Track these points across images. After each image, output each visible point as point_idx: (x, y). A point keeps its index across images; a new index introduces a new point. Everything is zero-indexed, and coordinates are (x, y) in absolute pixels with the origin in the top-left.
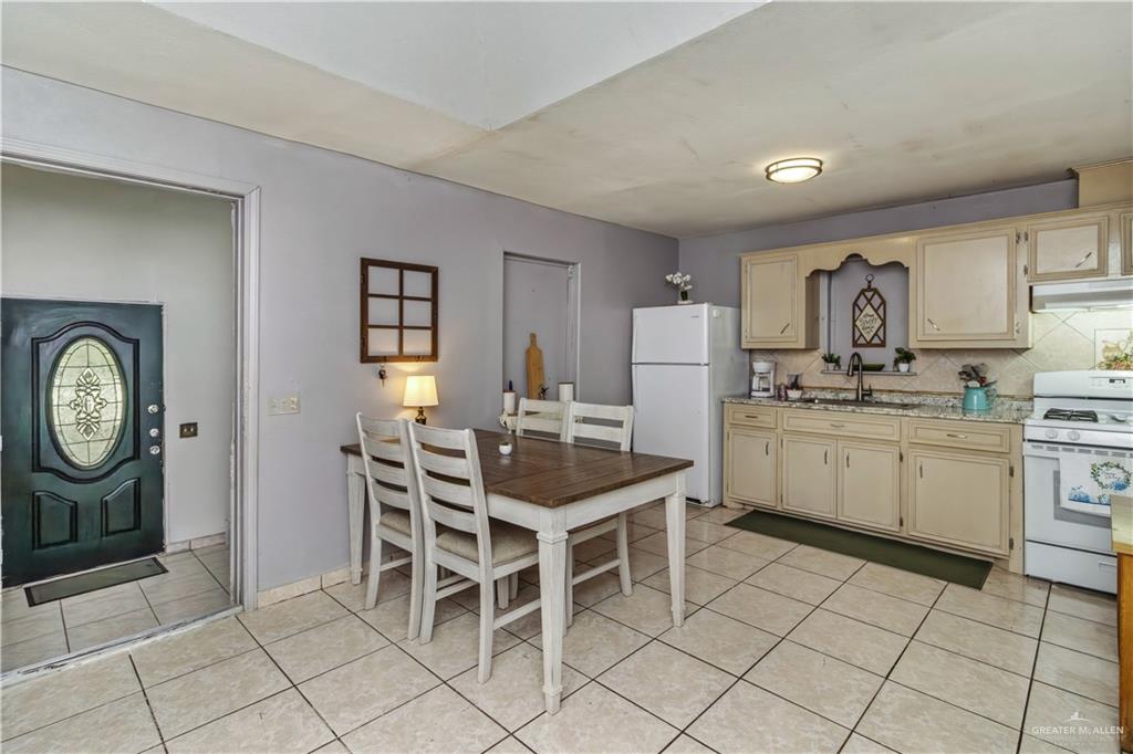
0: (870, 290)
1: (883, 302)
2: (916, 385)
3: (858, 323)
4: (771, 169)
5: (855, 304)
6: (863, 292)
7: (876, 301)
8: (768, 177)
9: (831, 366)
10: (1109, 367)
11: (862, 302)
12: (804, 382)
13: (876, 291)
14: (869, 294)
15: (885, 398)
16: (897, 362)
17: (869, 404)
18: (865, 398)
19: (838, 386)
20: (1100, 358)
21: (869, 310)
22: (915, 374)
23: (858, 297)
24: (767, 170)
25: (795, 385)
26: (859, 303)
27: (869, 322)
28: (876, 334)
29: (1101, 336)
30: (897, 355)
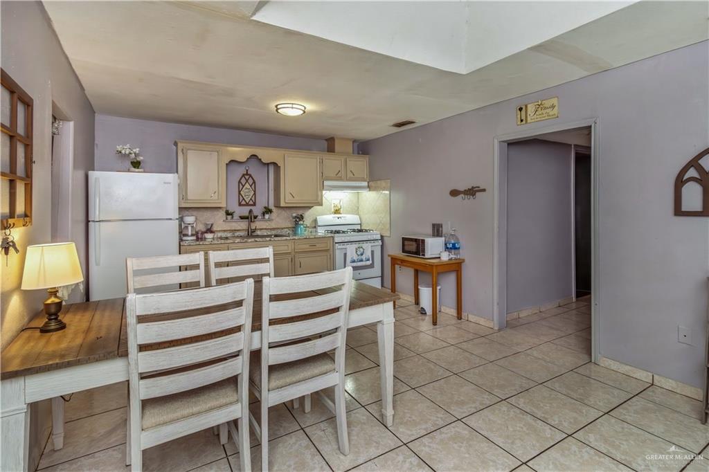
0: (247, 175)
1: (254, 182)
2: (273, 225)
3: (242, 192)
4: (279, 107)
5: (240, 182)
6: (243, 175)
7: (251, 181)
8: (277, 110)
9: (229, 217)
10: (335, 213)
11: (243, 181)
12: (215, 229)
13: (250, 176)
14: (247, 177)
15: (259, 233)
16: (264, 214)
17: (253, 237)
18: (251, 234)
19: (233, 228)
20: (333, 210)
21: (247, 186)
22: (272, 220)
23: (241, 179)
24: (276, 106)
25: (210, 231)
26: (241, 181)
27: (247, 193)
28: (251, 199)
29: (333, 202)
30: (264, 210)
